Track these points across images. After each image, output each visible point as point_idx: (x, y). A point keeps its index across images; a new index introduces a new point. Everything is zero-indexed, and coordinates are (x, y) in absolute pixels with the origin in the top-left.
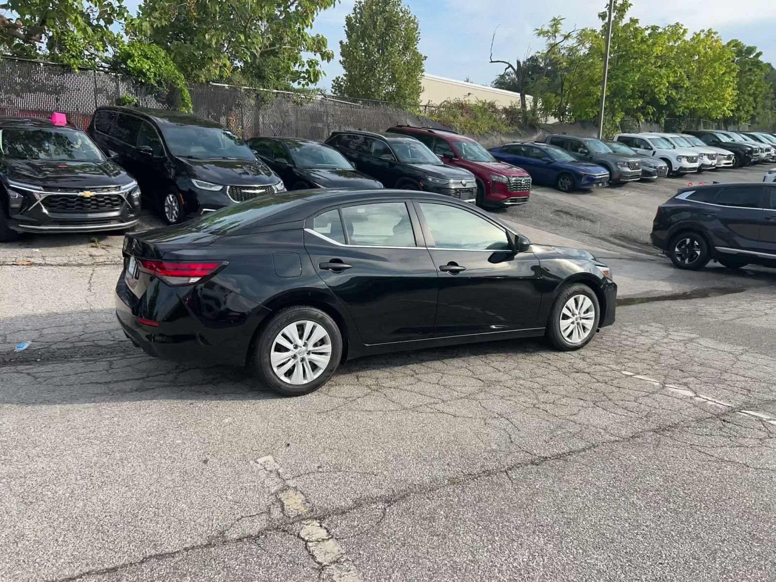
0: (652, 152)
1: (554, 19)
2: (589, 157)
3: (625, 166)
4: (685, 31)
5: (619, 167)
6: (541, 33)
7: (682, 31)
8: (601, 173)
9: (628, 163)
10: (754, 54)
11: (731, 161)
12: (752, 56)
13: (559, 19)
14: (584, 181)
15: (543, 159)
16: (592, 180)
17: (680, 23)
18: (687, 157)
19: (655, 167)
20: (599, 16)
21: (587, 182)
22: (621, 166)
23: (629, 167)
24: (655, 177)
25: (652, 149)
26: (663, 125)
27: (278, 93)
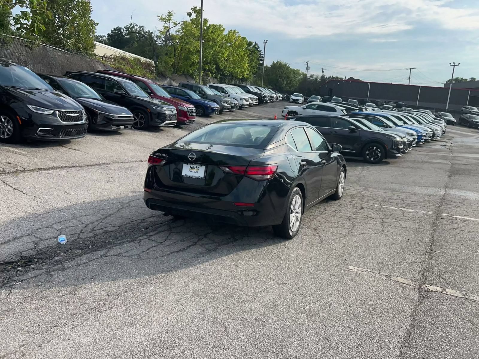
0: (228, 95)
1: (169, 12)
2: (205, 96)
3: (225, 103)
4: (224, 29)
5: (222, 103)
6: (162, 19)
7: (222, 29)
8: (216, 106)
9: (226, 101)
10: (252, 46)
11: (257, 102)
12: (251, 47)
13: (172, 12)
14: (210, 111)
15: (186, 96)
16: (213, 110)
17: (222, 24)
18: (245, 99)
19: (234, 104)
20: (188, 14)
21: (211, 111)
22: (223, 103)
23: (226, 103)
24: (235, 109)
25: (227, 93)
26: (219, 80)
27: (14, 38)
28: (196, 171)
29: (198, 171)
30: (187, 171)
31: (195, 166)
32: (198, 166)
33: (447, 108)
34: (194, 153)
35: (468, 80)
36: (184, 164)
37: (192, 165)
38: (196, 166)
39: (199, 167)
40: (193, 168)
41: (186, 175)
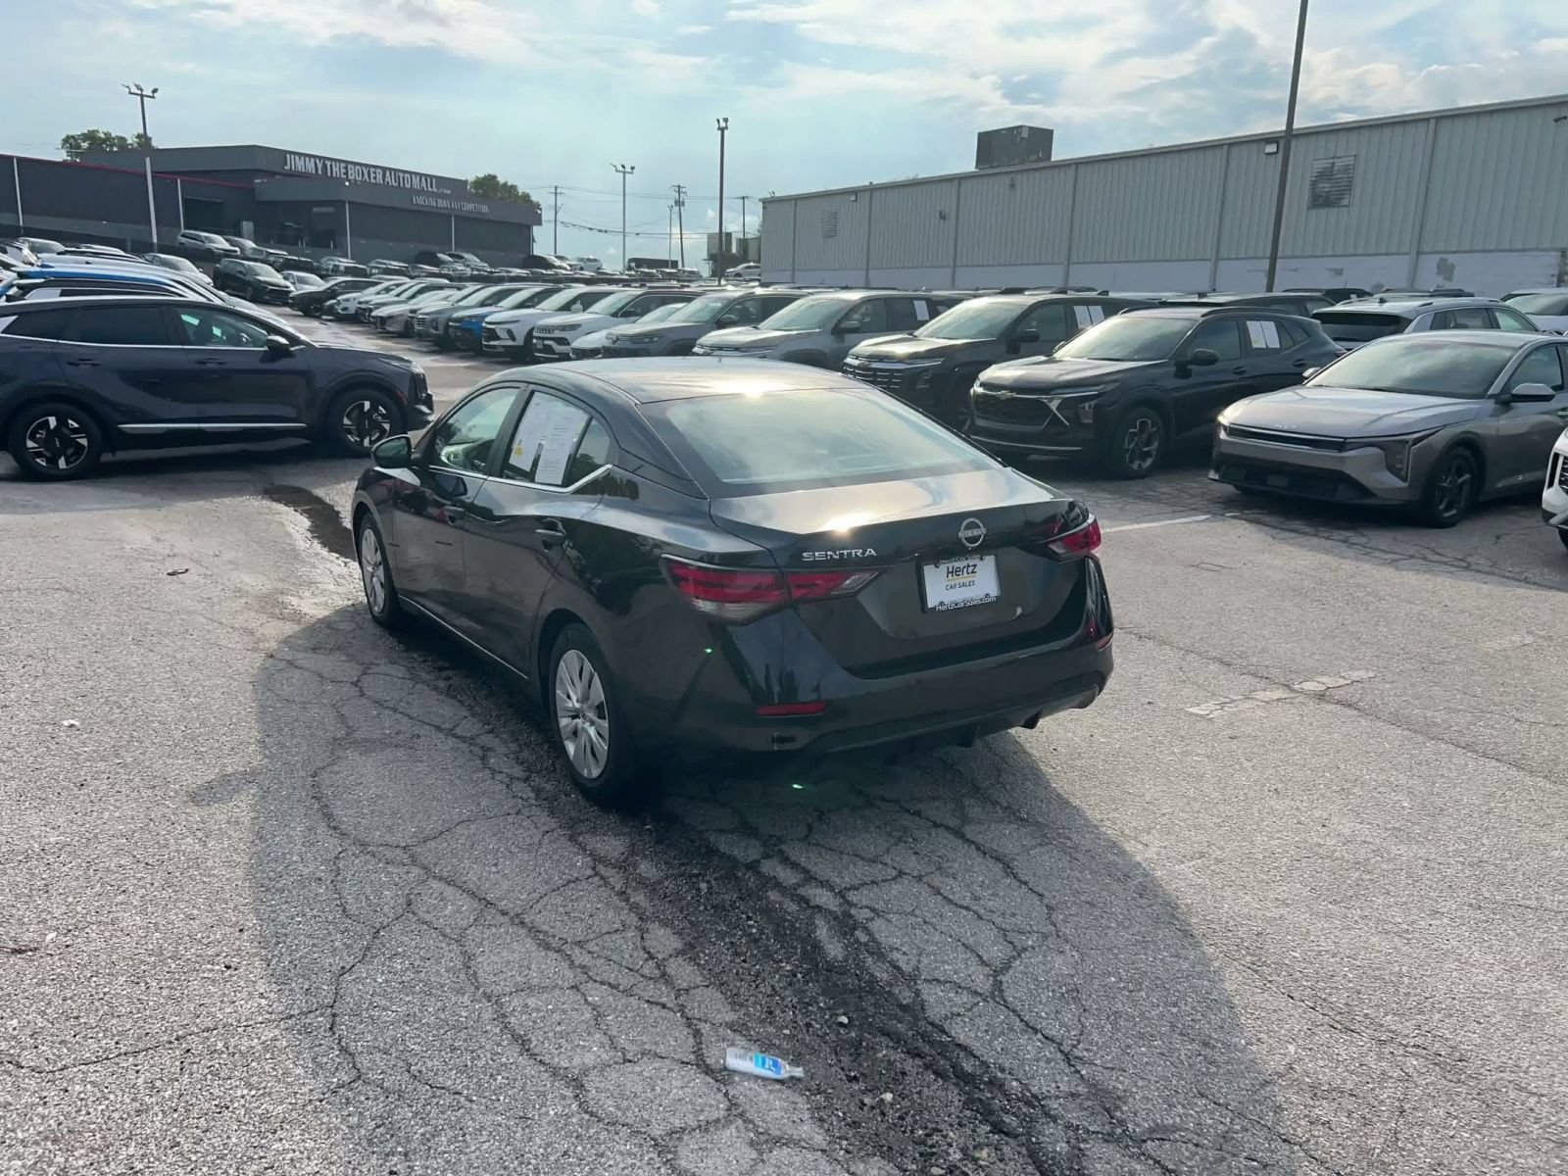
28: (965, 580)
29: (977, 578)
30: (943, 588)
31: (961, 564)
32: (971, 562)
33: (155, 240)
34: (977, 521)
35: (129, 141)
36: (925, 568)
37: (950, 566)
38: (965, 563)
39: (975, 566)
40: (956, 572)
41: (942, 603)
